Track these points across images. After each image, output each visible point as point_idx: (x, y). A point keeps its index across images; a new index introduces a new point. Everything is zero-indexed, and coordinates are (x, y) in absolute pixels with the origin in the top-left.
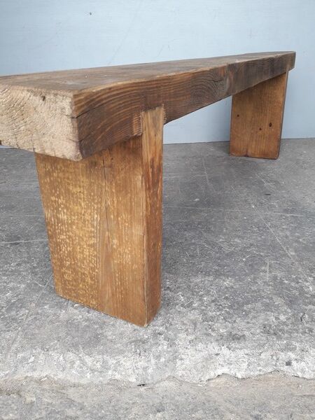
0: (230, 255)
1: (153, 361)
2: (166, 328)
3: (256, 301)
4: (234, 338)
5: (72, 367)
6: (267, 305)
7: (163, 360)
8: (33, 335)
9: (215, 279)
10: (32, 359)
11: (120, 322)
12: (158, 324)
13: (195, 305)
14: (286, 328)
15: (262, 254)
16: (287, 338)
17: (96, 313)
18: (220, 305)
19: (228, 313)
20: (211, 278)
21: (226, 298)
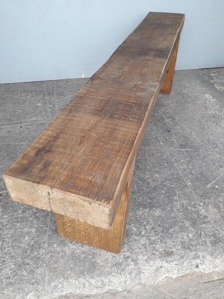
0: (155, 189)
1: (128, 276)
2: (131, 253)
3: (175, 225)
4: (168, 254)
5: (84, 287)
6: (181, 227)
7: (133, 275)
8: (54, 268)
9: (150, 211)
10: (60, 286)
11: (103, 252)
12: (125, 250)
13: (143, 233)
14: (193, 243)
15: (173, 186)
16: (195, 250)
17: (87, 247)
18: (157, 231)
19: (162, 236)
20: (147, 210)
21: (159, 225)
